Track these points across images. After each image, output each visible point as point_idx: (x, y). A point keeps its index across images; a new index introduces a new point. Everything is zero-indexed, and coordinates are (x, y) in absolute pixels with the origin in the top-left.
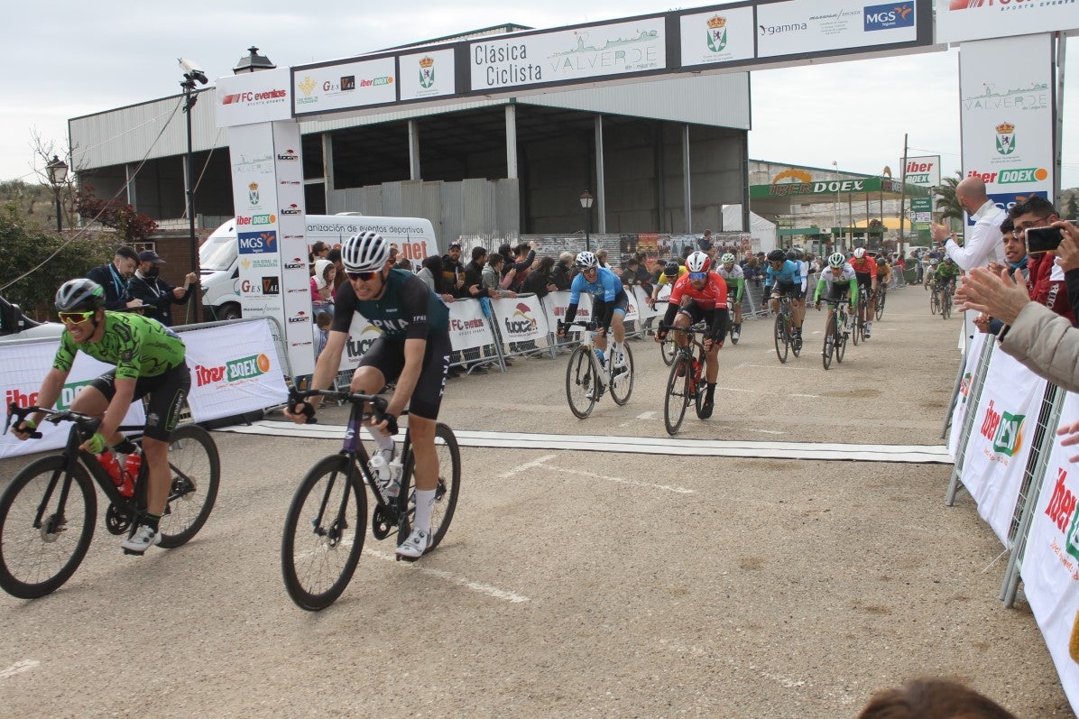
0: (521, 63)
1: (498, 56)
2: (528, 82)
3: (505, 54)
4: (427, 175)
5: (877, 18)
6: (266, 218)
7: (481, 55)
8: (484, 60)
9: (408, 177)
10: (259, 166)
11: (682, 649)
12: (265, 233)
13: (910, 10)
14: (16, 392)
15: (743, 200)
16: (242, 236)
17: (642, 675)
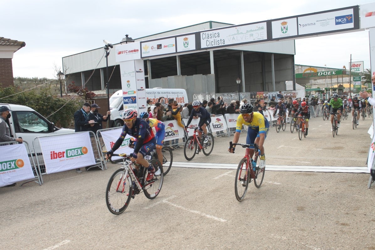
0: (218, 39)
1: (210, 36)
2: (220, 45)
3: (212, 36)
4: (183, 73)
5: (340, 20)
6: (133, 92)
7: (204, 36)
8: (205, 38)
9: (177, 75)
10: (130, 75)
11: (279, 237)
12: (132, 97)
13: (351, 17)
14: (54, 152)
15: (293, 80)
16: (125, 98)
17: (266, 246)
